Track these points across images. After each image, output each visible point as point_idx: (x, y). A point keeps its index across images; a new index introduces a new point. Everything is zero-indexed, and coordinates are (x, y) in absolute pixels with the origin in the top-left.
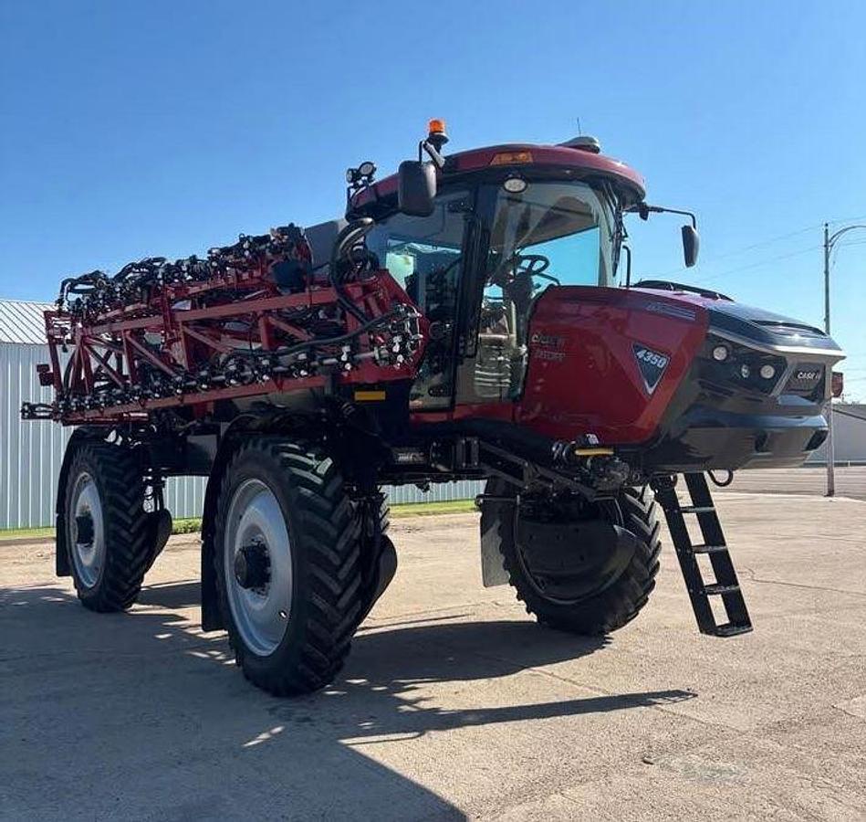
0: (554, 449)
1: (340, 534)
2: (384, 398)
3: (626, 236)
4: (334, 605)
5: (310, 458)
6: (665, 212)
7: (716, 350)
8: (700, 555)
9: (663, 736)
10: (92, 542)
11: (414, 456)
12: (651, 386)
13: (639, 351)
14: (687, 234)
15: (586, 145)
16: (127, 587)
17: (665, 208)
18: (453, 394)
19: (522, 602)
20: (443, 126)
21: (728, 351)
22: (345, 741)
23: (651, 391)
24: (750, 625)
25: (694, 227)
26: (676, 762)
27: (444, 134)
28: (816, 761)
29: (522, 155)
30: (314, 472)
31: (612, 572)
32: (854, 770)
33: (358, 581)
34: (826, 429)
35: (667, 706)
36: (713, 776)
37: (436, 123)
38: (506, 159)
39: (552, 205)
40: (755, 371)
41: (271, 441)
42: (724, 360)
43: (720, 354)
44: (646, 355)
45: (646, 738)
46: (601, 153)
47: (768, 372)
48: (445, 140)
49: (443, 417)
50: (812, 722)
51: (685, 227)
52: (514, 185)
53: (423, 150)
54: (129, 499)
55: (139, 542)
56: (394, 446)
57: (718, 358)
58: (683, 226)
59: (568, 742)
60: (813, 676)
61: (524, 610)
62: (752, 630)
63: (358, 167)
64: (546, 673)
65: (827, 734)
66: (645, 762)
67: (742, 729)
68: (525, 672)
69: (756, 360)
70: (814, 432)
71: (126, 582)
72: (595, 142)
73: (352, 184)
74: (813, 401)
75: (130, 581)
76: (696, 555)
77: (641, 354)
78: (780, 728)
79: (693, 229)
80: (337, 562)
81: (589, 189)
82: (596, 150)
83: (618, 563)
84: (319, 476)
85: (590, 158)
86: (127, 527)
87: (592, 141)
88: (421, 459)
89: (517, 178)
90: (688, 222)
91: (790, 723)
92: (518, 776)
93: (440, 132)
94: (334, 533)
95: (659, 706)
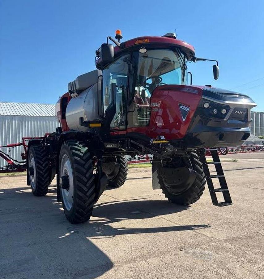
0: (151, 141)
1: (87, 172)
2: (101, 126)
3: (187, 68)
4: (85, 194)
5: (80, 147)
6: (206, 61)
7: (205, 104)
8: (213, 178)
9: (191, 241)
10: (34, 175)
11: (112, 146)
12: (184, 118)
13: (181, 106)
14: (215, 68)
15: (171, 36)
16: (43, 189)
17: (206, 59)
18: (126, 125)
19: (164, 194)
20: (121, 32)
21: (209, 104)
22: (88, 238)
23: (184, 120)
24: (231, 202)
25: (218, 66)
26: (191, 251)
27: (121, 35)
28: (242, 252)
29: (146, 40)
30: (80, 152)
31: (189, 185)
32: (254, 256)
33: (94, 187)
34: (250, 132)
35: (198, 230)
36: (201, 256)
37: (118, 31)
38: (141, 42)
39: (162, 59)
40: (219, 111)
41: (69, 142)
42: (208, 107)
43: (206, 105)
44: (183, 107)
45: (185, 242)
46: (176, 39)
47: (224, 111)
48: (121, 37)
49: (125, 132)
50: (247, 237)
51: (214, 65)
52: (143, 51)
53: (109, 39)
54: (42, 162)
55: (46, 175)
56: (104, 142)
57: (205, 107)
58: (213, 65)
59: (158, 242)
60: (255, 221)
61: (165, 197)
62: (232, 204)
63: (97, 50)
64: (163, 218)
65: (250, 242)
66: (180, 250)
67: (220, 239)
68: (156, 217)
69: (220, 107)
70: (244, 134)
71: (43, 187)
72: (174, 35)
73: (97, 56)
74: (244, 122)
75: (44, 187)
76: (212, 178)
77: (181, 107)
78: (235, 239)
79: (217, 66)
80: (86, 180)
81: (172, 52)
82: (175, 38)
83: (191, 181)
84: (82, 153)
85: (172, 40)
86: (42, 170)
87: (172, 34)
88: (115, 146)
89: (144, 48)
90: (215, 64)
91: (239, 237)
92: (135, 253)
93: (119, 34)
94: (85, 171)
95: (195, 230)
